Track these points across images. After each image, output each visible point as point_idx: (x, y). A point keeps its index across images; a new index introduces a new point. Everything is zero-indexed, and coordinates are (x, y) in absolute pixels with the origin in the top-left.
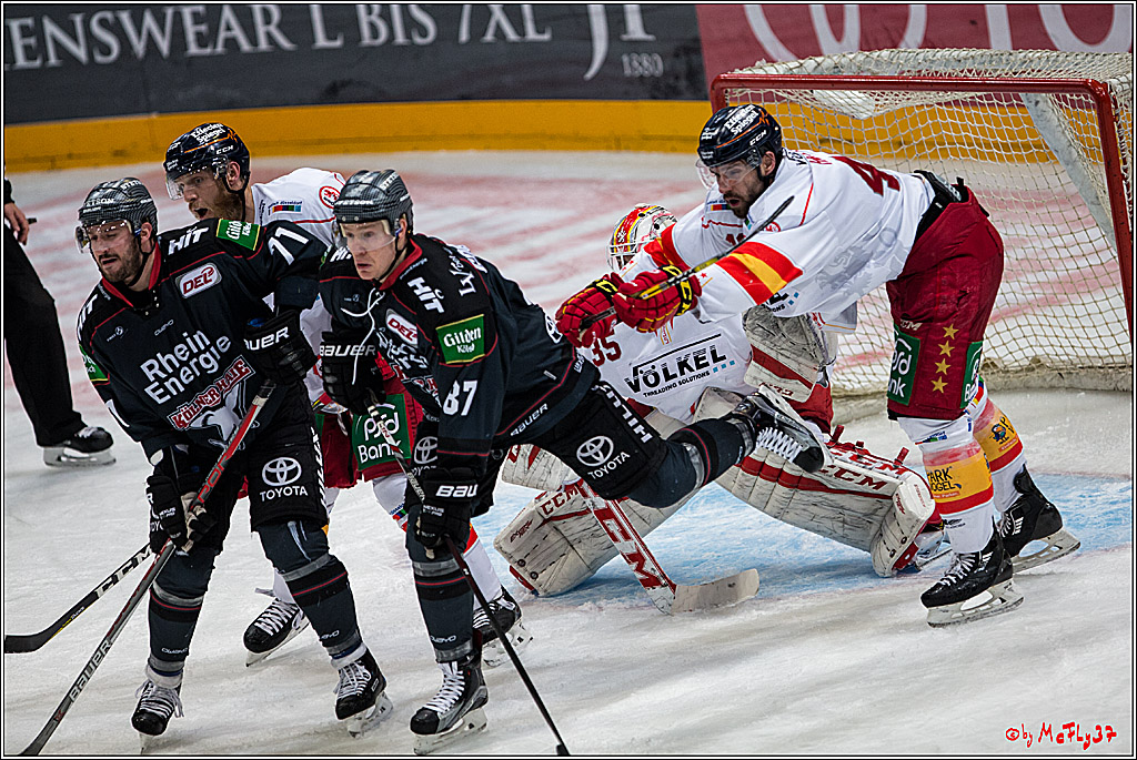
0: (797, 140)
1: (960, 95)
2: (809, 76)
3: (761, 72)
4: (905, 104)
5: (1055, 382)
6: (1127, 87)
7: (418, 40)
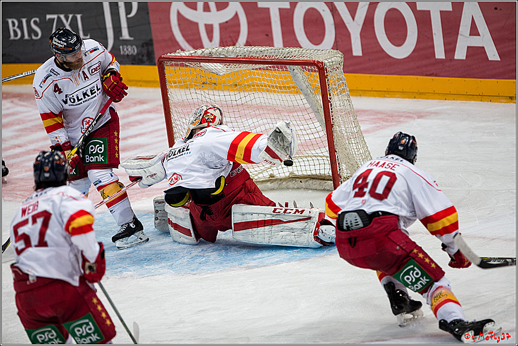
0: (193, 83)
1: (261, 66)
2: (199, 57)
3: (179, 55)
4: (239, 69)
5: (299, 186)
6: (331, 64)
7: (34, 38)
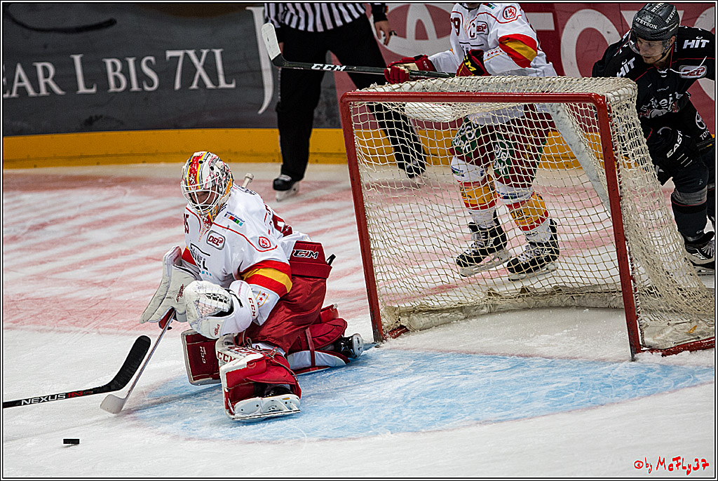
2: (406, 93)
3: (374, 91)
5: (569, 302)
6: (617, 98)
7: (147, 88)
